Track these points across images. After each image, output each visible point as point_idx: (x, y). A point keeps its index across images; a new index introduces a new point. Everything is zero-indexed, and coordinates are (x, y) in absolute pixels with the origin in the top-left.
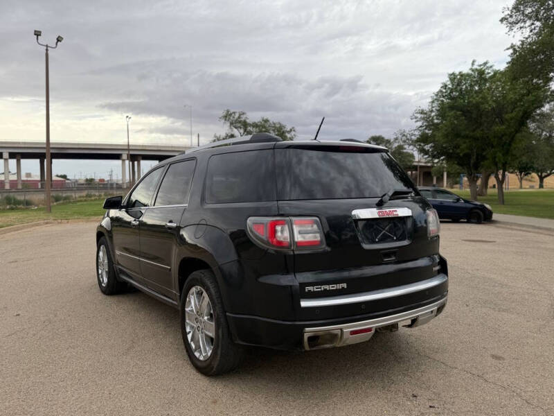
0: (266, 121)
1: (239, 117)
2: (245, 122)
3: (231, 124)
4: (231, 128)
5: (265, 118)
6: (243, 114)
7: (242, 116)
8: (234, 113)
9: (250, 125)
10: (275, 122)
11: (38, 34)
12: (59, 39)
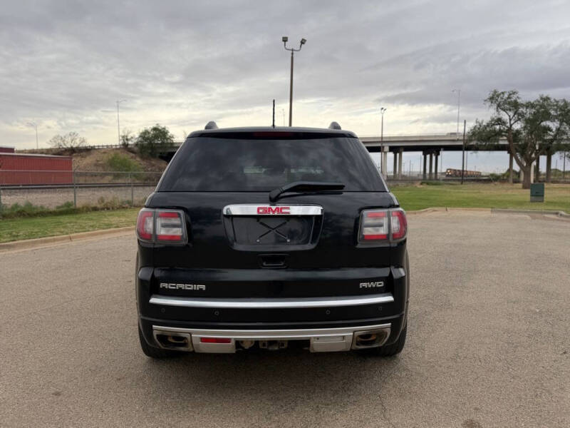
0: (547, 99)
1: (509, 98)
2: (516, 101)
3: (499, 106)
4: (497, 111)
5: (545, 96)
6: (514, 93)
7: (512, 96)
8: (503, 93)
9: (522, 105)
10: (557, 99)
11: (285, 40)
12: (303, 42)
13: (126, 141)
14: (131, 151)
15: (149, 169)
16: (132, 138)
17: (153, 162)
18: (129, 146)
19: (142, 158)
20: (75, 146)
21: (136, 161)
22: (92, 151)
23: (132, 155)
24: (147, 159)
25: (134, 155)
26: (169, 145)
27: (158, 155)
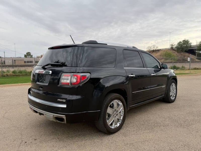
13: (172, 46)
14: (174, 50)
15: (180, 56)
16: (174, 45)
17: (182, 54)
18: (173, 48)
19: (178, 52)
20: (154, 49)
21: (175, 54)
22: (160, 51)
23: (174, 51)
24: (179, 52)
25: (175, 51)
26: (189, 47)
27: (184, 51)
